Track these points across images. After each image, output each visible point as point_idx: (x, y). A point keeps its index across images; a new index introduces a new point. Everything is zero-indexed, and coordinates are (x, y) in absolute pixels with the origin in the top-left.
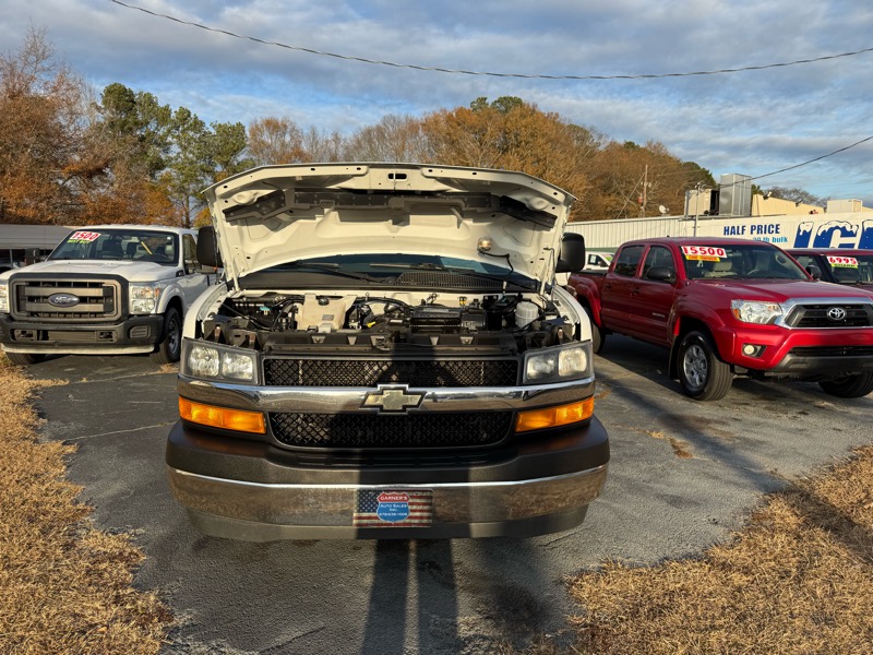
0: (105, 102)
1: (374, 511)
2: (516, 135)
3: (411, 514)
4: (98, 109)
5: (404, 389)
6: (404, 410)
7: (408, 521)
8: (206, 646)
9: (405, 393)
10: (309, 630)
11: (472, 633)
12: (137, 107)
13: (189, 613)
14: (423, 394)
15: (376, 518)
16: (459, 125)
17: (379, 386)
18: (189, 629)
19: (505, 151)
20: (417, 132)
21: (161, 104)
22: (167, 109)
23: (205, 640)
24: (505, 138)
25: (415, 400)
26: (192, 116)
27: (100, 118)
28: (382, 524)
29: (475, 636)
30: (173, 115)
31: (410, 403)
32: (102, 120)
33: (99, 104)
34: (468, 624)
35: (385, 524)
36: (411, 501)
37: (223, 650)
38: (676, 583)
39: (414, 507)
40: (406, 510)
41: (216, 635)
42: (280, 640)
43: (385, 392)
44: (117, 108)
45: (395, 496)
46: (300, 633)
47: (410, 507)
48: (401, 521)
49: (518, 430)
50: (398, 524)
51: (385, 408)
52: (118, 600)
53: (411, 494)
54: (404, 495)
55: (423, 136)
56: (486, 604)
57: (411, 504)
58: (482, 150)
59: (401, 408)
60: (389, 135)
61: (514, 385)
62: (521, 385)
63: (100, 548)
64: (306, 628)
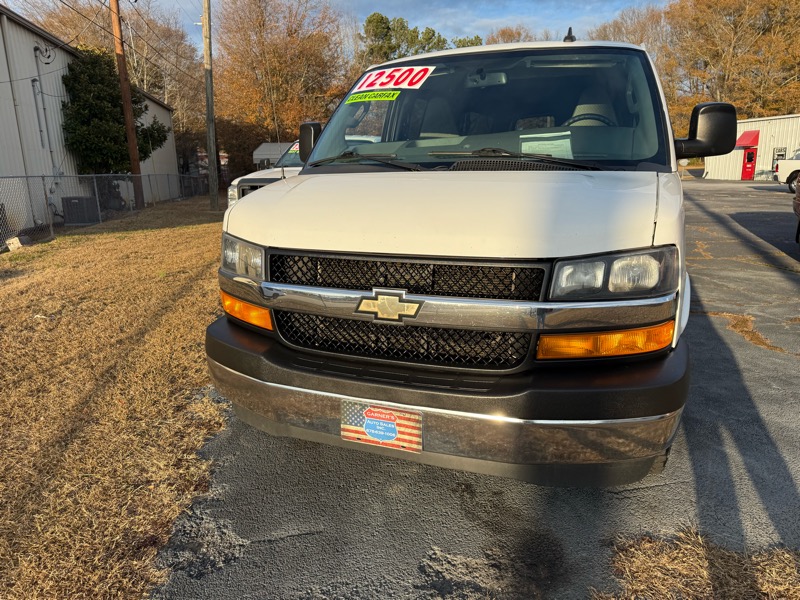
0: (366, 32)
1: (361, 426)
2: (783, 11)
3: (399, 436)
4: (361, 38)
5: (400, 296)
6: (400, 319)
7: (397, 443)
8: (214, 523)
9: (401, 301)
10: (307, 531)
11: (467, 578)
12: (393, 33)
13: (224, 488)
14: (421, 303)
15: (363, 433)
16: (710, 7)
17: (374, 290)
18: (215, 503)
19: (766, 31)
20: (658, 22)
21: (411, 27)
22: (415, 31)
23: (215, 517)
24: (768, 15)
25: (411, 309)
26: (436, 35)
27: (363, 47)
28: (369, 441)
29: (469, 583)
30: (420, 36)
31: (406, 313)
32: (364, 48)
33: (362, 34)
34: (467, 567)
35: (373, 442)
36: (398, 421)
37: (225, 531)
38: (777, 583)
39: (402, 429)
40: (393, 430)
41: (229, 515)
42: (275, 534)
43: (380, 297)
44: (375, 36)
45: (381, 413)
46: (297, 532)
47: (398, 428)
48: (390, 442)
49: (540, 356)
50: (386, 444)
51: (380, 315)
52: (178, 464)
53: (398, 414)
54: (391, 414)
55: (665, 26)
56: (502, 548)
57: (398, 425)
58: (736, 33)
59: (397, 317)
60: (626, 29)
61: (536, 299)
62: (546, 300)
63: (201, 414)
64: (305, 528)
